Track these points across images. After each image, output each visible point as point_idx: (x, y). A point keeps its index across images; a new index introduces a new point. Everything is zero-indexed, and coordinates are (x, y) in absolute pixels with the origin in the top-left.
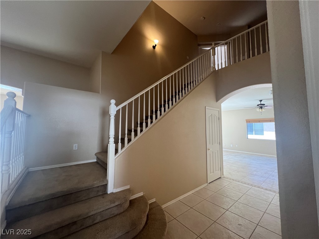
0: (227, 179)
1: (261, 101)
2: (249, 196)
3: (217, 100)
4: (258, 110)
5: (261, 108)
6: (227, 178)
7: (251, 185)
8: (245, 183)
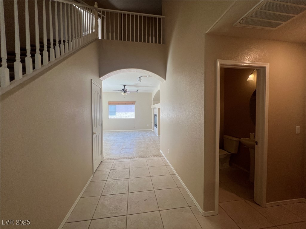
0: (108, 161)
1: (125, 86)
2: (134, 169)
3: (100, 76)
4: (123, 93)
5: (125, 92)
6: (108, 159)
7: (129, 158)
8: (124, 158)
